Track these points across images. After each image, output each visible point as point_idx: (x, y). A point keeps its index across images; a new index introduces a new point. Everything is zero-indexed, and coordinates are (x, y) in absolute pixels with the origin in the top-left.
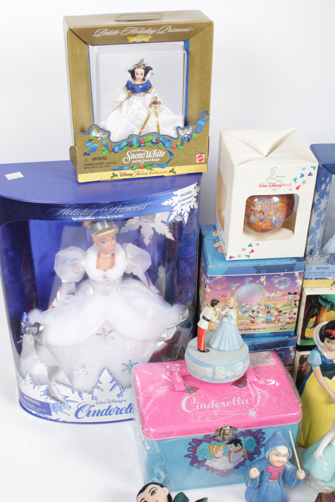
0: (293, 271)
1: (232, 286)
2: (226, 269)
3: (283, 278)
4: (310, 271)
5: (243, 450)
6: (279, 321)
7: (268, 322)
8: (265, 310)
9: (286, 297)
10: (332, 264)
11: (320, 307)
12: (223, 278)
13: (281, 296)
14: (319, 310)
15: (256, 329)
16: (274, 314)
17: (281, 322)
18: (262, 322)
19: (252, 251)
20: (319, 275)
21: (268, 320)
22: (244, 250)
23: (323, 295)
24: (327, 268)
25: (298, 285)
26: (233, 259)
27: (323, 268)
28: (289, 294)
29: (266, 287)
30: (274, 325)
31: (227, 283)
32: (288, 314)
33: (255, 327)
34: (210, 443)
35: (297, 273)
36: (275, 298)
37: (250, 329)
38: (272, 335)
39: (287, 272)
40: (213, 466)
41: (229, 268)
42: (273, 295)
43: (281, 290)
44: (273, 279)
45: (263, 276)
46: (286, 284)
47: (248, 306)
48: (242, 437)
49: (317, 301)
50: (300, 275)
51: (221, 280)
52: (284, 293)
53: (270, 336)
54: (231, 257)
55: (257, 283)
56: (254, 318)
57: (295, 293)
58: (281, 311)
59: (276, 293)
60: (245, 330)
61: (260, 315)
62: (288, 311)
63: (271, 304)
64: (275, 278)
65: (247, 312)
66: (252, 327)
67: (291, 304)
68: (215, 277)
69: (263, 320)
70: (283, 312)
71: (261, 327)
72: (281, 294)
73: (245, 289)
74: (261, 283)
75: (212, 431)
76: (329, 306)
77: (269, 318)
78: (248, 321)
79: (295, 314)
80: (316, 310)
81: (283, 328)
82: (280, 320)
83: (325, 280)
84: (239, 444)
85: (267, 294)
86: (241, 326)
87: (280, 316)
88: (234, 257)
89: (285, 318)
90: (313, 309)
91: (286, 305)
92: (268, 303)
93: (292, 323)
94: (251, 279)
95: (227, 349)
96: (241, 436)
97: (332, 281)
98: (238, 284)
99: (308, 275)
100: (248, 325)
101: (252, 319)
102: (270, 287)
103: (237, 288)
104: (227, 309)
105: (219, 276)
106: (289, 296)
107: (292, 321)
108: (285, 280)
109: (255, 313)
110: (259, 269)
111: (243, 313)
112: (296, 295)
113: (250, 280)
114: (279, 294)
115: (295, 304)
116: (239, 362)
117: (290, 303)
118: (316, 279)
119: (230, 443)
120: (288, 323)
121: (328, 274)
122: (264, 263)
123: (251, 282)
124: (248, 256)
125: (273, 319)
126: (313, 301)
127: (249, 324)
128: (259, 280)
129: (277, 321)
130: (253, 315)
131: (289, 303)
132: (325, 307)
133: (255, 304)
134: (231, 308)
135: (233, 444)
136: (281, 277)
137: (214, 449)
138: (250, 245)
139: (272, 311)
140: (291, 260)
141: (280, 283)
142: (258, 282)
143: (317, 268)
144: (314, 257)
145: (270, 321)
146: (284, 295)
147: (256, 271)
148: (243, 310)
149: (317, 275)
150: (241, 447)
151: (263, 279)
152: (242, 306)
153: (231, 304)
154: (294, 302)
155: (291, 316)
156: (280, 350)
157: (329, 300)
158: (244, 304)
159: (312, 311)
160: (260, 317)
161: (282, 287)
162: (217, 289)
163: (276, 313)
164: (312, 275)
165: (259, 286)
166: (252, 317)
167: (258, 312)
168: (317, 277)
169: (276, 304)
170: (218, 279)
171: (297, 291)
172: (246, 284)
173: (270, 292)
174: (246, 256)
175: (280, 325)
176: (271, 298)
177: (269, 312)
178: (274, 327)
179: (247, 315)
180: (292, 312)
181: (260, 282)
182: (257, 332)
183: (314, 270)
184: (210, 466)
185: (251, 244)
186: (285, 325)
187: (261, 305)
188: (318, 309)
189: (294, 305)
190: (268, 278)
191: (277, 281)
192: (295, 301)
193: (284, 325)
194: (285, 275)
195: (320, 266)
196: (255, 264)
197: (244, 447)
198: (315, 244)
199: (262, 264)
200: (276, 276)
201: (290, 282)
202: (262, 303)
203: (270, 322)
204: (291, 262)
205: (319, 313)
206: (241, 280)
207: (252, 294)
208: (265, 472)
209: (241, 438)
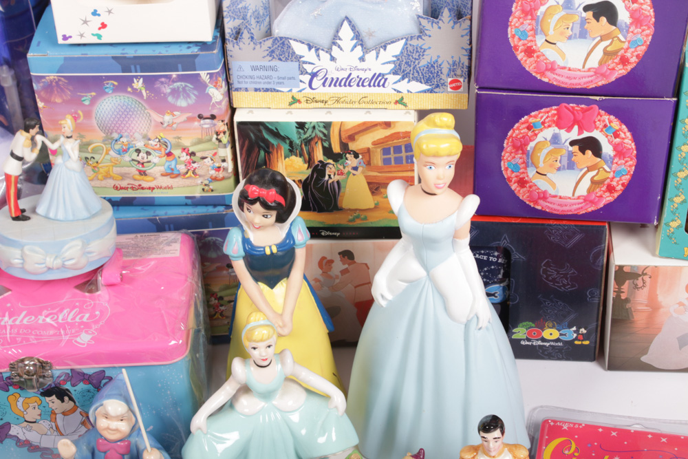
0: (195, 70)
1: (83, 96)
2: (62, 62)
3: (179, 84)
4: (241, 74)
5: (79, 410)
6: (194, 172)
7: (172, 174)
8: (160, 150)
9: (196, 123)
10: (280, 59)
11: (268, 148)
12: (59, 80)
13: (184, 122)
14: (268, 153)
15: (153, 188)
16: (182, 159)
17: (200, 176)
18: (162, 175)
19: (104, 26)
20: (260, 83)
21: (172, 169)
22: (85, 22)
23: (268, 122)
24: (273, 69)
25: (213, 101)
26: (70, 41)
27: (264, 68)
28: (200, 117)
29: (148, 100)
30: (188, 182)
31: (70, 90)
32: (209, 159)
33: (152, 185)
34: (8, 391)
35: (204, 75)
36: (175, 126)
37: (143, 188)
38: (189, 201)
39: (183, 71)
40: (29, 438)
41: (66, 59)
42: (167, 118)
43: (182, 110)
44: (157, 85)
45: (136, 77)
46: (188, 96)
47: (124, 140)
48: (69, 383)
49: (258, 134)
50: (211, 78)
51: (57, 83)
52: (190, 115)
53: (186, 205)
54: (65, 38)
55: (129, 93)
56: (143, 164)
57: (213, 117)
58: (193, 154)
59: (174, 115)
60: (132, 188)
61: (154, 158)
62: (209, 154)
63: (170, 138)
64: (162, 83)
65: (125, 151)
66: (144, 185)
67: (210, 140)
68: (44, 77)
69: (162, 169)
70: (199, 155)
71: (164, 185)
72: (185, 117)
73: (109, 105)
74: (137, 93)
75: (4, 368)
76: (285, 147)
77: (173, 167)
78: (133, 171)
79: (224, 161)
80: (262, 153)
81: (206, 188)
82: (197, 171)
83: (274, 93)
84: (66, 398)
85: (156, 117)
86: (122, 179)
87: (194, 162)
88: (70, 37)
89: (206, 168)
90: (256, 150)
91: (200, 142)
92: (162, 135)
93: (223, 178)
94: (116, 83)
95: (61, 216)
96: (65, 382)
97: (290, 95)
98: (94, 94)
99: (239, 82)
100: (135, 180)
101: (140, 167)
102: (159, 103)
103: (94, 101)
104: (62, 139)
105: (52, 76)
106: (202, 121)
107: (221, 174)
108: (184, 89)
109: (142, 154)
110: (126, 64)
111: (119, 154)
112: (215, 121)
113: (114, 85)
114: (180, 117)
115: (220, 141)
116: (73, 240)
117: (208, 137)
118: (256, 90)
119: (47, 393)
120: (215, 179)
121: (277, 80)
122: (136, 51)
123: (116, 89)
124: (99, 37)
125: (182, 168)
126: (252, 135)
127: (138, 177)
128: (132, 87)
129: (190, 173)
130: (139, 158)
131: (206, 138)
132: (279, 147)
133: (137, 135)
134: (68, 137)
135: (54, 397)
136: (174, 81)
137: (20, 404)
138: (95, 13)
139: (177, 152)
140: (189, 48)
141: (175, 92)
142: (129, 89)
143: (254, 68)
144: (241, 44)
145: (175, 172)
146: (190, 120)
147: (119, 67)
148: (117, 147)
149: (256, 83)
150: (72, 404)
151: (139, 84)
152: (112, 139)
153: (67, 128)
154: (215, 136)
155: (217, 165)
156: (211, 234)
157: (282, 134)
158: (115, 136)
159: (254, 155)
160: (155, 165)
161: (182, 103)
162: (55, 103)
163: (185, 157)
164: (246, 83)
165: (135, 98)
166: (139, 162)
167: (148, 153)
168: (258, 86)
169: (179, 138)
170: (51, 82)
171: (215, 112)
172: (107, 93)
173: (162, 113)
174: (93, 35)
175: (199, 182)
176: (165, 125)
177: (169, 154)
178: (188, 186)
179: (127, 158)
180: (217, 156)
181: (135, 90)
182: (156, 194)
183: (248, 72)
184: (22, 437)
185: (95, 11)
186: (210, 182)
187: (150, 140)
188: (265, 151)
189: (217, 143)
190: (148, 82)
191: (169, 91)
192: (217, 134)
193: (207, 182)
194: (180, 78)
195: (258, 64)
196: (117, 52)
197: (77, 403)
198: (244, 19)
199: (130, 52)
200: (163, 80)
201: (196, 93)
202: (150, 135)
203: (178, 175)
204: (189, 52)
205: (270, 160)
206: (95, 84)
207: (125, 114)
208: (96, 451)
209: (68, 386)
